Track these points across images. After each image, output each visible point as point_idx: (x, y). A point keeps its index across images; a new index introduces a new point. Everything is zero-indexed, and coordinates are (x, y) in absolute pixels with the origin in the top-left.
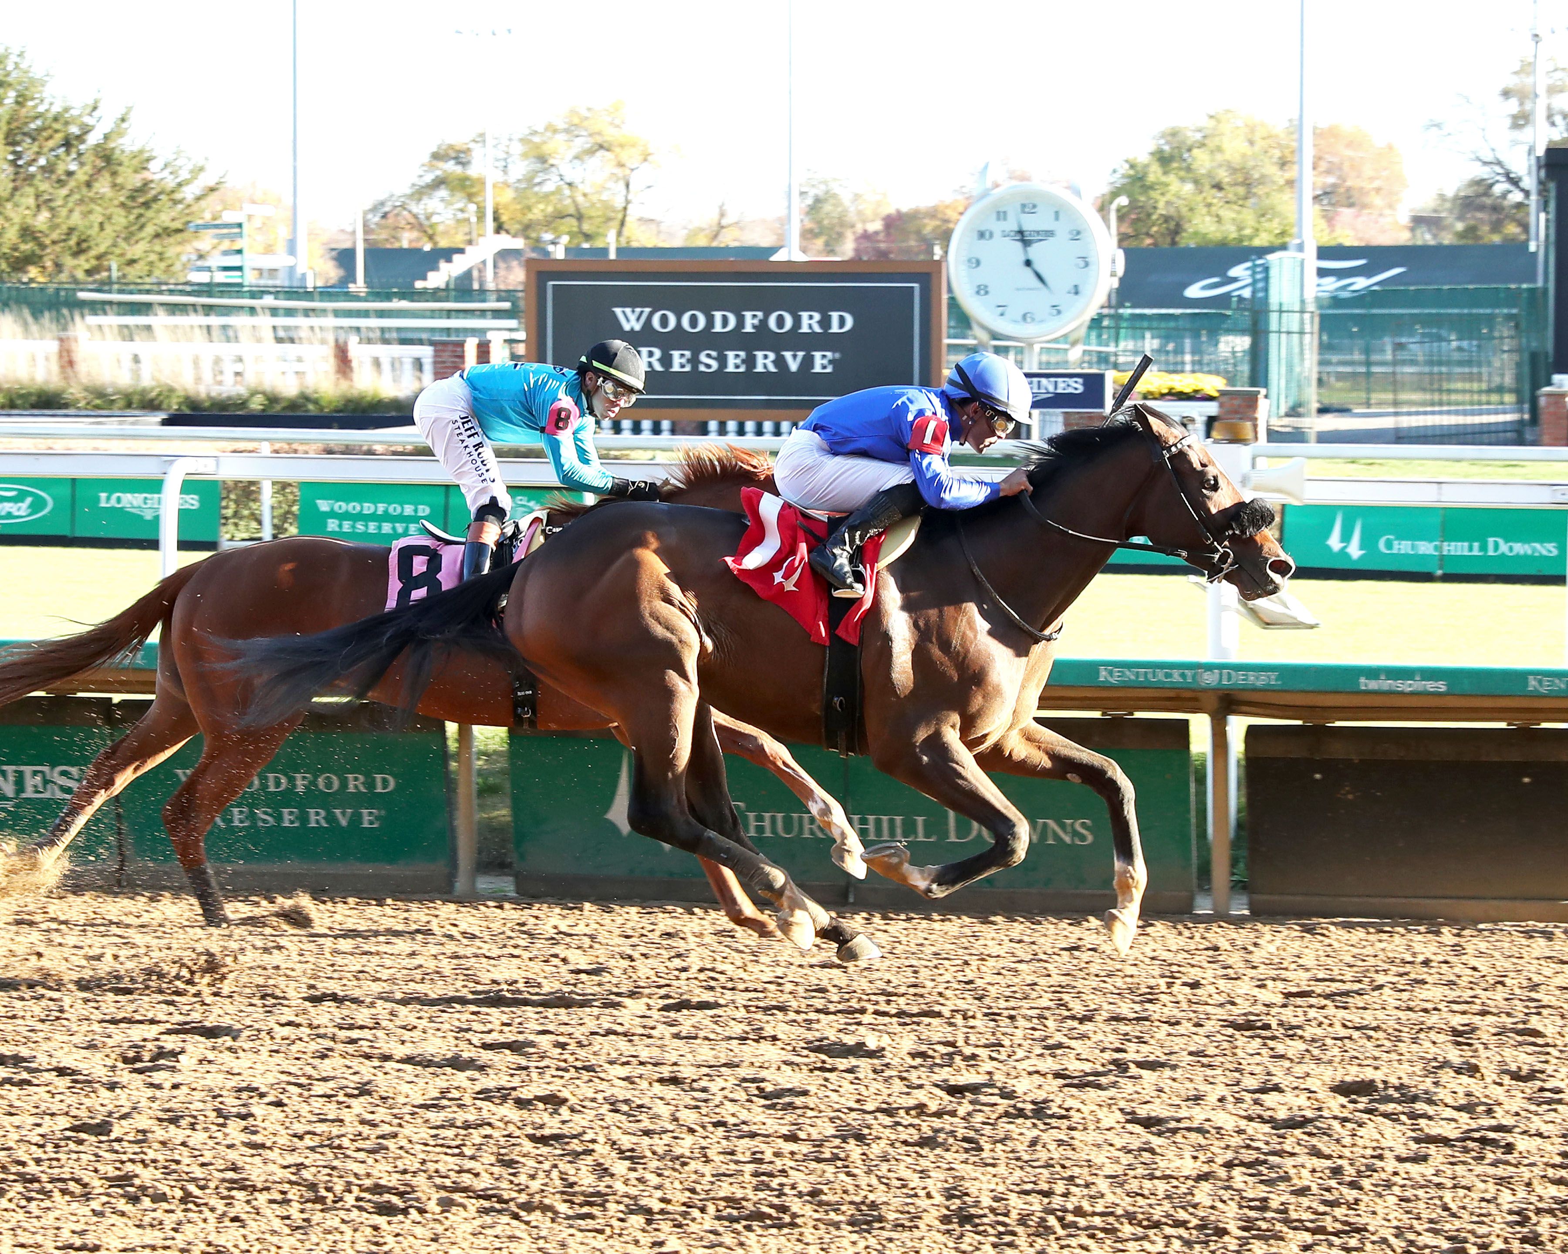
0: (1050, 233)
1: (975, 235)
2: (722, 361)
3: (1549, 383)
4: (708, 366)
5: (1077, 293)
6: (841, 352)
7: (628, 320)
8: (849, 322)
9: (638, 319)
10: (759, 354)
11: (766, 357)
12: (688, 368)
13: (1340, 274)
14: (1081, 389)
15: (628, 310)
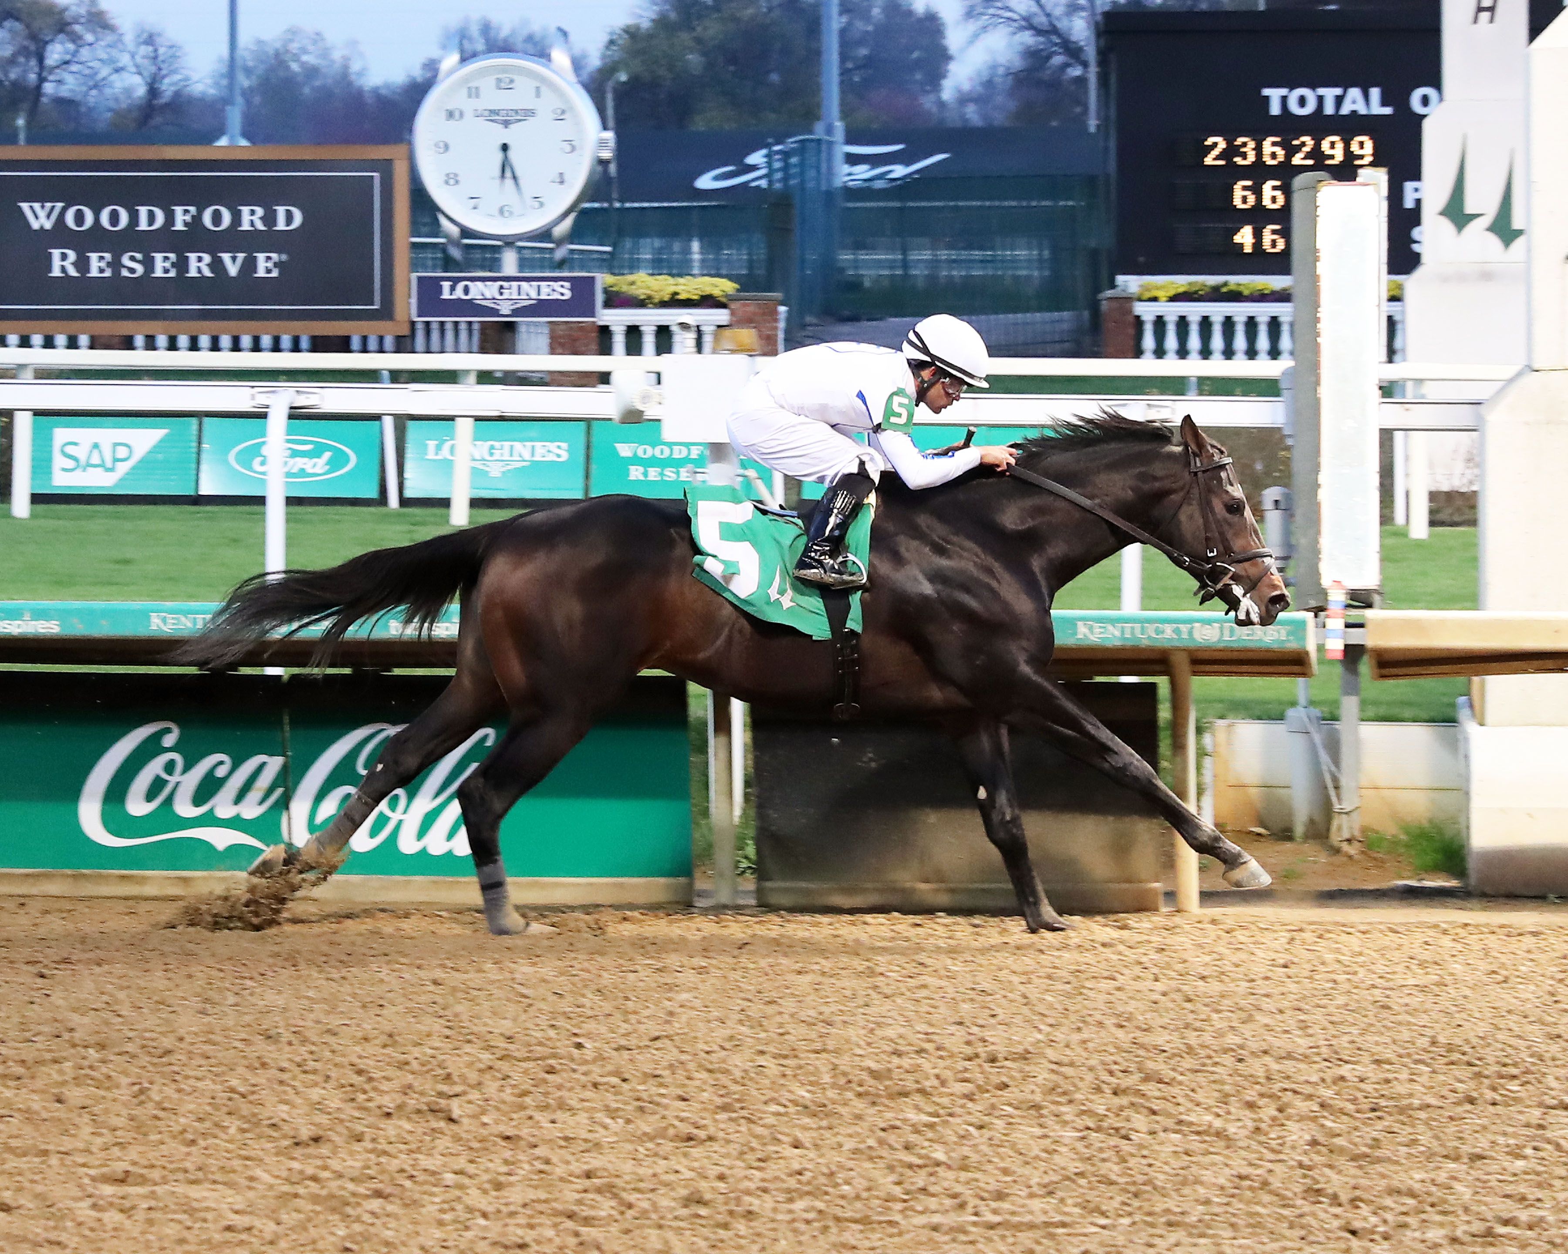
0: (530, 113)
1: (443, 114)
2: (148, 264)
3: (1113, 286)
4: (132, 270)
5: (562, 182)
6: (288, 253)
7: (37, 217)
8: (298, 218)
9: (48, 216)
10: (193, 256)
11: (200, 259)
12: (108, 273)
13: (874, 161)
14: (568, 295)
15: (37, 206)
